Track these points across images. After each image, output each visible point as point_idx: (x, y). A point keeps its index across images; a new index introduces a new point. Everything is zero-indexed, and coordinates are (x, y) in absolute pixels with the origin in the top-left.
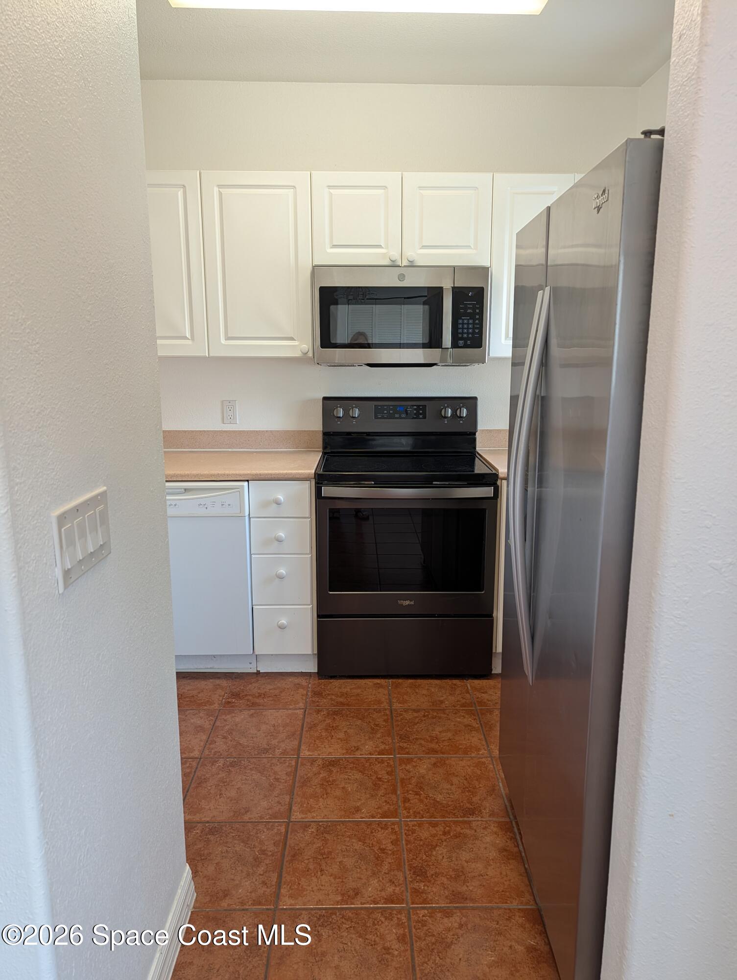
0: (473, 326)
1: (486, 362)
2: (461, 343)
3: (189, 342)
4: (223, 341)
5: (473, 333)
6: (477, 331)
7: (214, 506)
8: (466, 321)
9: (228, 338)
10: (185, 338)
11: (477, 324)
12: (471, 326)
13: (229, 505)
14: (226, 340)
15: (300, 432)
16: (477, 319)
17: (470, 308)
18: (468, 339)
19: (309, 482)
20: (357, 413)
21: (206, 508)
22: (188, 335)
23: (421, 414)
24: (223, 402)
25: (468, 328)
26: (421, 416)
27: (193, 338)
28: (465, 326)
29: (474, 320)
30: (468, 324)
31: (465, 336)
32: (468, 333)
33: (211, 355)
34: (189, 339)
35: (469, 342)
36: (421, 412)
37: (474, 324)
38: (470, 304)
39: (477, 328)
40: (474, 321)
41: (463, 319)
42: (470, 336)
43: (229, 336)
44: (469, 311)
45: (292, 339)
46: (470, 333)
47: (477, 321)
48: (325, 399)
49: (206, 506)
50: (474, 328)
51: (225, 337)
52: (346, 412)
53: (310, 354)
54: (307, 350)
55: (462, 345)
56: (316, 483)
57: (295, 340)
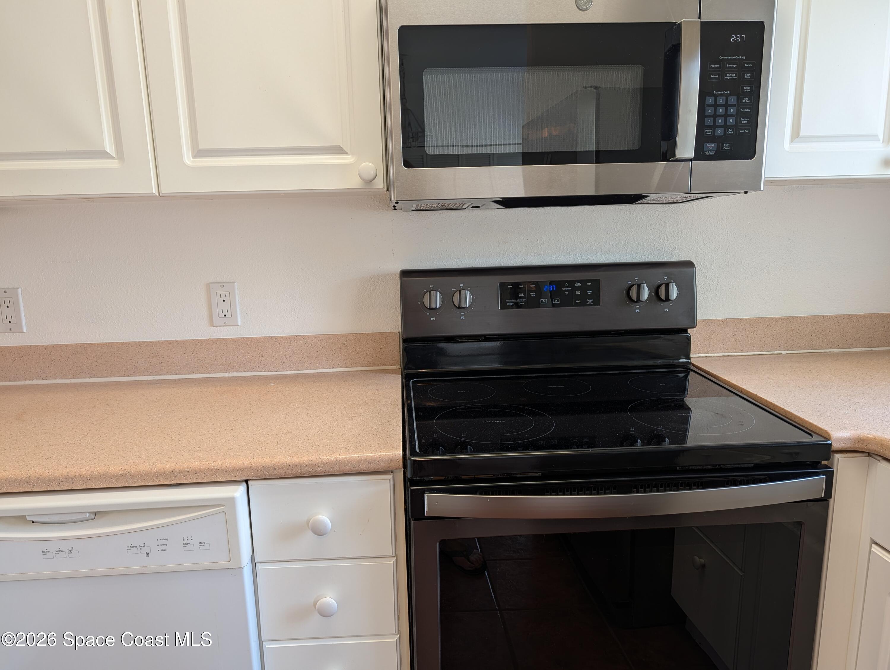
0: (738, 111)
1: (762, 189)
2: (710, 147)
3: (114, 164)
4: (188, 159)
5: (737, 126)
6: (745, 121)
7: (164, 547)
8: (721, 100)
9: (199, 153)
10: (103, 154)
11: (745, 106)
12: (732, 111)
13: (202, 544)
14: (194, 157)
15: (358, 338)
16: (746, 95)
17: (731, 70)
18: (725, 138)
19: (390, 476)
20: (468, 298)
21: (147, 554)
22: (109, 147)
23: (590, 297)
24: (208, 286)
25: (726, 116)
26: (590, 301)
27: (120, 156)
28: (721, 111)
29: (740, 96)
30: (726, 106)
31: (719, 132)
32: (726, 127)
33: (163, 190)
34: (112, 158)
35: (727, 147)
36: (590, 292)
37: (739, 105)
38: (731, 62)
39: (745, 115)
40: (739, 100)
41: (716, 96)
42: (730, 132)
43: (201, 147)
44: (729, 77)
45: (339, 150)
46: (731, 127)
47: (746, 100)
48: (405, 274)
49: (145, 550)
50: (738, 115)
51: (193, 151)
52: (447, 298)
53: (380, 183)
54: (373, 173)
55: (712, 153)
56: (408, 482)
57: (346, 153)
